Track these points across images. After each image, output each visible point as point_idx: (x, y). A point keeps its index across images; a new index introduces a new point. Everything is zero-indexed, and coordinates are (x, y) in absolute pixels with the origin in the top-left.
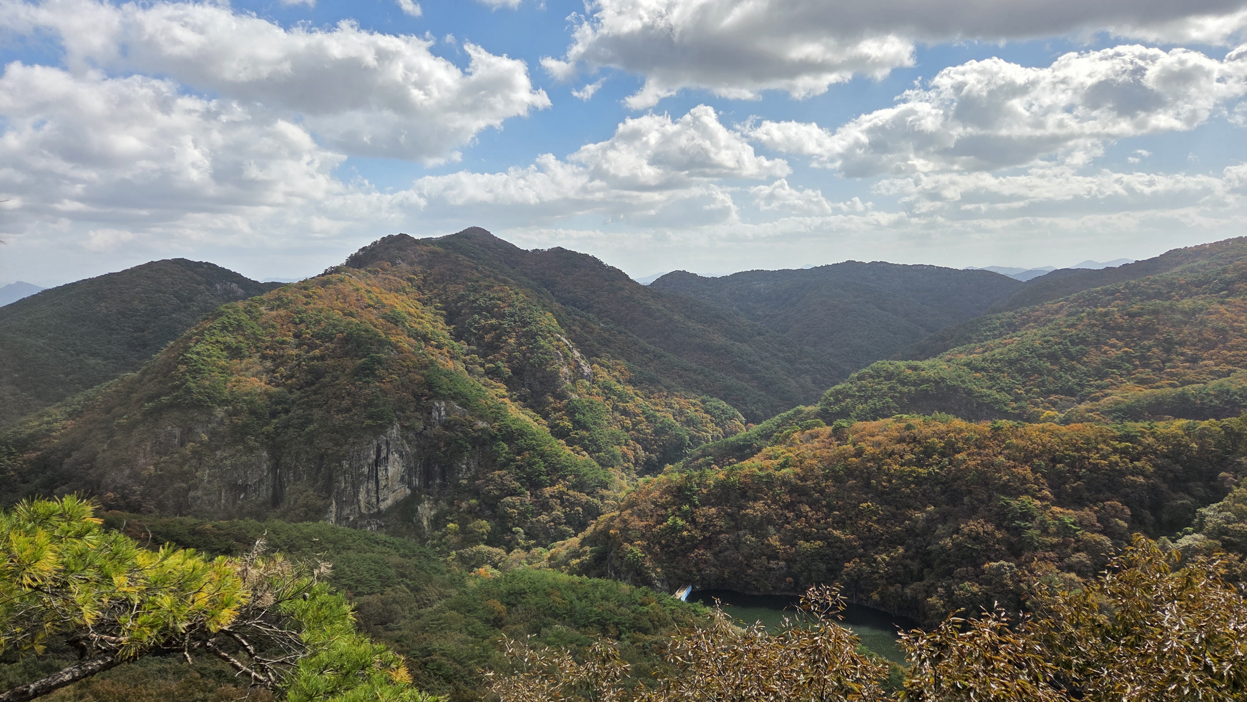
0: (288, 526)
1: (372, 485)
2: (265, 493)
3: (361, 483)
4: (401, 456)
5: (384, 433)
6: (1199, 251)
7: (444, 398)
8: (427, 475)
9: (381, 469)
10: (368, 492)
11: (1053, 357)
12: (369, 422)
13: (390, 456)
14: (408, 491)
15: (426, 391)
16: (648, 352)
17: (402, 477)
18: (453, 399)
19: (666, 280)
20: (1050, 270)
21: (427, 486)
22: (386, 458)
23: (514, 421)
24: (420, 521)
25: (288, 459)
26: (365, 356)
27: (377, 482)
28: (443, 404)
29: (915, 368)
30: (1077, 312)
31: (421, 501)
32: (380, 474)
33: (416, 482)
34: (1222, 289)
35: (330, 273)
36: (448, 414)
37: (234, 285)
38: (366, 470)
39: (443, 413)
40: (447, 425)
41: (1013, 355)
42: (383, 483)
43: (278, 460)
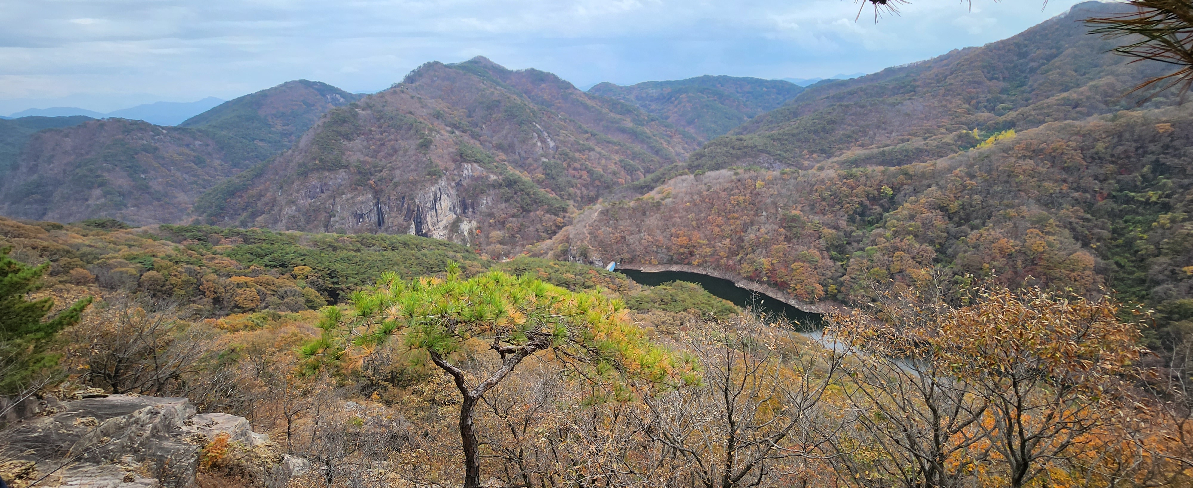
0: (389, 236)
1: (433, 213)
2: (374, 218)
3: (428, 212)
4: (448, 196)
5: (437, 183)
6: (901, 69)
7: (469, 162)
8: (464, 206)
9: (437, 204)
10: (432, 216)
11: (816, 132)
12: (428, 177)
13: (442, 196)
14: (455, 216)
15: (459, 158)
16: (587, 133)
17: (450, 209)
18: (475, 162)
19: (597, 88)
20: (819, 80)
21: (464, 212)
22: (440, 198)
23: (512, 175)
24: (462, 232)
25: (384, 199)
26: (421, 138)
27: (436, 211)
28: (470, 165)
29: (741, 140)
30: (832, 105)
31: (461, 221)
32: (437, 207)
33: (458, 211)
34: (911, 91)
35: (395, 87)
36: (473, 171)
37: (338, 96)
38: (429, 205)
39: (470, 171)
40: (472, 177)
41: (795, 131)
42: (439, 211)
43: (379, 200)
